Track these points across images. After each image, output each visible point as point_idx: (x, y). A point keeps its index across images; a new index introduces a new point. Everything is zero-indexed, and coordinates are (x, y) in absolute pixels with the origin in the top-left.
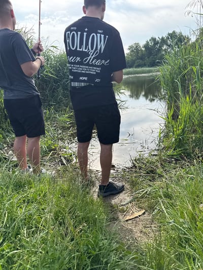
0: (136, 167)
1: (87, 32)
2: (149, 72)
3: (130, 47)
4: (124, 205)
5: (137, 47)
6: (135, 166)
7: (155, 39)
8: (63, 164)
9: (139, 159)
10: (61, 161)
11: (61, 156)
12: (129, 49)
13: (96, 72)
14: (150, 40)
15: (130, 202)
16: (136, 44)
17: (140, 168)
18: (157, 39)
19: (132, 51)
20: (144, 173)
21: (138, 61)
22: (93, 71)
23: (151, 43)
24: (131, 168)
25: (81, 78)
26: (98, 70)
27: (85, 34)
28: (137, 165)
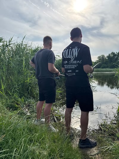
0: (102, 130)
1: (71, 49)
2: (110, 71)
3: (99, 57)
4: (93, 155)
5: (103, 57)
6: (100, 129)
7: (114, 53)
8: (55, 121)
9: (104, 125)
10: (54, 119)
11: (54, 116)
12: (98, 58)
13: (75, 67)
14: (111, 54)
15: (97, 154)
16: (102, 55)
17: (105, 131)
18: (115, 53)
19: (100, 59)
20: (107, 135)
21: (103, 64)
22: (73, 67)
23: (112, 55)
24: (98, 130)
25: (68, 71)
26: (75, 66)
27: (70, 50)
28: (102, 129)
